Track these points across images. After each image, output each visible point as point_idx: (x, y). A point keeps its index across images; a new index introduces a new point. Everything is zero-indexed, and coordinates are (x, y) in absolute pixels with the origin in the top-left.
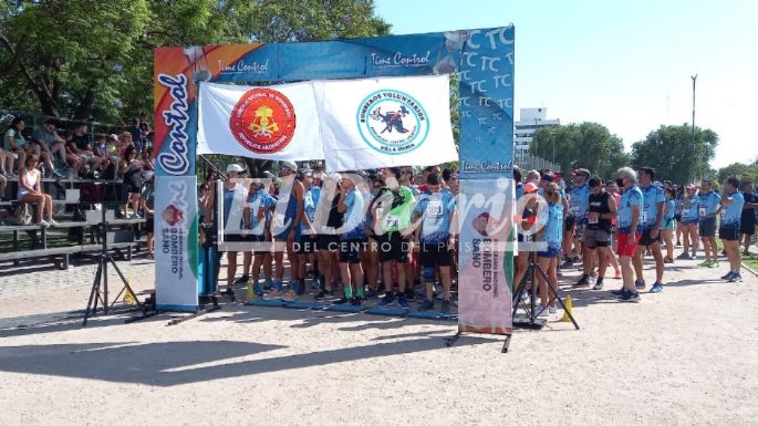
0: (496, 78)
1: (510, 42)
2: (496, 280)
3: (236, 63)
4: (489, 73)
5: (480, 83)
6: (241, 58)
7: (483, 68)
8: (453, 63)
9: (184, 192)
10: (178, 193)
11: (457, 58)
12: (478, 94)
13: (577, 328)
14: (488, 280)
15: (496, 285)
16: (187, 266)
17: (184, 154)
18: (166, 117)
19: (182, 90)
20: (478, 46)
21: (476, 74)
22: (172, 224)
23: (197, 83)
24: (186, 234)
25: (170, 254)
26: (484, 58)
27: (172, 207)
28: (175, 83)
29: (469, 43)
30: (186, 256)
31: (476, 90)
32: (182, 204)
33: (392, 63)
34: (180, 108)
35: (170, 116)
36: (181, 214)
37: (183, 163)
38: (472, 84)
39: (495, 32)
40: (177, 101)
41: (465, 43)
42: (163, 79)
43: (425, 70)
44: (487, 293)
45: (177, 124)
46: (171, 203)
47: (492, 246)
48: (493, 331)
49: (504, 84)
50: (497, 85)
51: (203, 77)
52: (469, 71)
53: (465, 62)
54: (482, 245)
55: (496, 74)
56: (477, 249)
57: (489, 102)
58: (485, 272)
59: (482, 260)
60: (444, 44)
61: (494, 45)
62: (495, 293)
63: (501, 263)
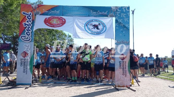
0: (125, 19)
1: (129, 10)
2: (126, 72)
3: (49, 10)
4: (123, 18)
5: (121, 20)
6: (51, 9)
7: (122, 16)
8: (113, 14)
9: (29, 47)
10: (27, 48)
11: (115, 13)
12: (120, 23)
13: (139, 86)
14: (124, 72)
15: (126, 74)
16: (29, 70)
17: (30, 36)
18: (24, 25)
19: (30, 17)
20: (120, 11)
21: (120, 18)
22: (24, 57)
23: (36, 15)
24: (29, 60)
25: (23, 67)
26: (122, 14)
27: (24, 52)
28: (28, 15)
29: (118, 10)
30: (28, 67)
32: (28, 51)
33: (97, 13)
34: (29, 22)
35: (25, 24)
36: (28, 54)
37: (29, 39)
38: (119, 20)
39: (125, 7)
40: (28, 20)
41: (117, 10)
42: (24, 13)
43: (106, 16)
44: (124, 76)
45: (28, 27)
46: (24, 51)
47: (124, 63)
48: (125, 87)
49: (127, 21)
50: (125, 21)
51: (37, 13)
52: (118, 17)
53: (117, 14)
54: (122, 63)
55: (125, 18)
56: (120, 64)
57: (123, 25)
58: (123, 70)
59: (122, 67)
60: (111, 10)
61: (124, 11)
62: (126, 76)
63: (127, 68)
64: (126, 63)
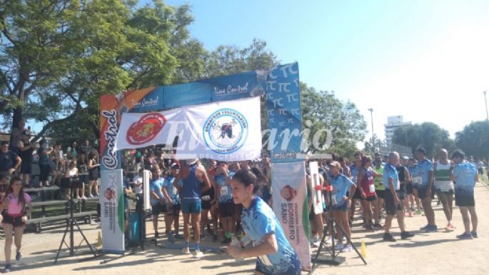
0: (289, 96)
1: (295, 72)
2: (297, 231)
3: (141, 101)
4: (284, 94)
5: (278, 100)
6: (145, 97)
7: (280, 90)
8: (262, 89)
9: (116, 180)
10: (112, 181)
11: (265, 86)
12: (278, 107)
13: (365, 263)
14: (292, 232)
15: (298, 236)
16: (117, 225)
17: (115, 157)
18: (106, 135)
19: (114, 119)
20: (275, 77)
21: (276, 95)
22: (109, 199)
23: (121, 114)
24: (116, 206)
25: (109, 218)
26: (280, 84)
27: (109, 189)
28: (110, 115)
29: (271, 76)
30: (117, 219)
31: (277, 105)
32: (114, 187)
34: (113, 129)
35: (108, 134)
36: (114, 193)
38: (274, 101)
39: (285, 67)
40: (111, 126)
41: (268, 76)
42: (104, 113)
43: (246, 95)
44: (293, 242)
45: (111, 139)
46: (109, 186)
47: (294, 208)
49: (294, 100)
50: (289, 101)
51: (124, 110)
52: (271, 93)
53: (269, 88)
54: (288, 208)
55: (288, 93)
56: (284, 210)
57: (285, 112)
58: (290, 227)
59: (288, 218)
60: (256, 79)
61: (286, 76)
62: (298, 241)
63: (300, 220)
64: (296, 207)
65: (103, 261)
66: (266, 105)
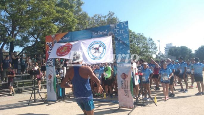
0: (124, 35)
1: (127, 25)
2: (128, 92)
3: (62, 38)
4: (122, 35)
5: (120, 37)
6: (64, 37)
7: (120, 33)
8: (113, 32)
9: (52, 71)
10: (51, 71)
12: (120, 40)
13: (156, 105)
14: (126, 92)
15: (128, 94)
16: (53, 90)
17: (52, 61)
18: (48, 52)
19: (51, 45)
20: (119, 27)
21: (119, 35)
22: (50, 79)
23: (54, 44)
24: (53, 82)
25: (50, 87)
26: (121, 30)
28: (50, 44)
29: (117, 27)
30: (53, 87)
31: (119, 39)
32: (52, 74)
33: (98, 34)
36: (52, 76)
37: (52, 64)
38: (118, 38)
39: (123, 23)
40: (50, 49)
41: (115, 27)
42: (47, 43)
43: (106, 35)
44: (126, 96)
46: (49, 74)
47: (126, 82)
48: (128, 108)
49: (126, 37)
50: (124, 37)
51: (55, 42)
52: (117, 34)
53: (116, 32)
54: (124, 82)
56: (122, 83)
57: (123, 42)
58: (125, 90)
59: (124, 87)
60: (110, 27)
61: (123, 27)
62: (128, 96)
63: (129, 87)
64: (127, 82)
65: (47, 104)
66: (115, 39)
